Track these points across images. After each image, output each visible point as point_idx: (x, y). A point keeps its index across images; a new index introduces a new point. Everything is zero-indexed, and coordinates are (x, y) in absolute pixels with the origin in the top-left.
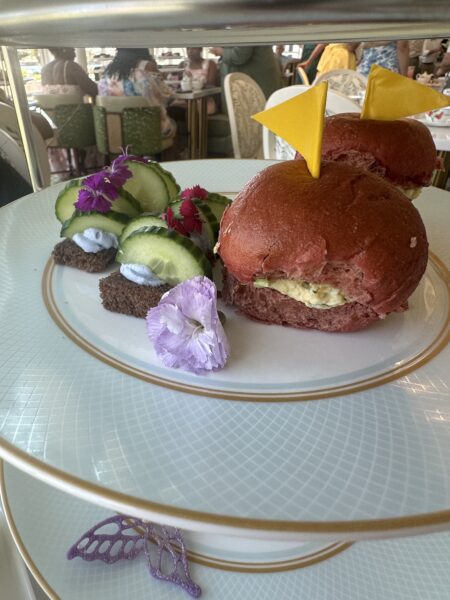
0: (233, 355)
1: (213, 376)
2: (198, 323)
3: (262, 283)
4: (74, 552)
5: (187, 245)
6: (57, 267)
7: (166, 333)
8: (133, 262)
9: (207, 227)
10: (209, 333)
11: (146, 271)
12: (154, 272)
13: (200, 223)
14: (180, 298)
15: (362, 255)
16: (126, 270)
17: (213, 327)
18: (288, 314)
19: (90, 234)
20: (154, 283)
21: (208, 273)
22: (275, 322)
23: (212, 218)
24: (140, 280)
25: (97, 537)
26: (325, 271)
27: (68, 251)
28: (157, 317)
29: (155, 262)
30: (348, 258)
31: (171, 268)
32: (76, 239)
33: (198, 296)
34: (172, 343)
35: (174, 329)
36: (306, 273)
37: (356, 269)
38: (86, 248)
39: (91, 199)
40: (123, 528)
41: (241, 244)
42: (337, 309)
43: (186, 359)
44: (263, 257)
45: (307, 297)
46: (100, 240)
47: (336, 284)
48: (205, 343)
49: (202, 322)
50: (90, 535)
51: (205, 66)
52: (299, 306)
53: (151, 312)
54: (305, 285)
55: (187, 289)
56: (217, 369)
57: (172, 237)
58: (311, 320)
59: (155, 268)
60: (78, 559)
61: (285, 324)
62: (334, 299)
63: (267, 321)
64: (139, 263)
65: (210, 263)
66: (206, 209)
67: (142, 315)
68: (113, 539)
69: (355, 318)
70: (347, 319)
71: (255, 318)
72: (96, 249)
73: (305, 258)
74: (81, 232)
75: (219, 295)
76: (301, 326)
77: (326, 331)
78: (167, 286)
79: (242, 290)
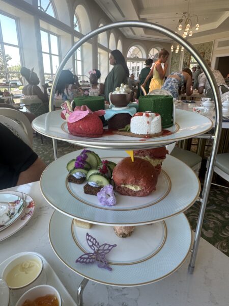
0: (117, 202)
1: (113, 207)
2: (109, 195)
3: (123, 186)
4: (77, 261)
5: (105, 177)
6: (69, 183)
7: (102, 198)
8: (92, 181)
9: (109, 171)
10: (112, 197)
11: (95, 183)
12: (97, 184)
13: (107, 170)
14: (105, 189)
15: (142, 179)
16: (90, 183)
17: (112, 196)
18: (130, 193)
19: (78, 174)
20: (97, 186)
21: (110, 183)
22: (127, 195)
23: (110, 169)
24: (94, 186)
25: (83, 258)
26: (135, 182)
27: (72, 178)
28: (100, 194)
29: (98, 181)
30: (139, 180)
31: (101, 183)
32: (74, 175)
33: (109, 189)
34: (104, 200)
35: (104, 197)
36: (131, 183)
37: (141, 182)
38: (77, 177)
39: (79, 165)
40: (89, 256)
41: (118, 176)
42: (140, 191)
43: (107, 203)
44: (122, 180)
45: (133, 188)
46: (81, 175)
47: (139, 185)
48: (111, 199)
49: (110, 194)
50: (81, 257)
51: (98, 87)
52: (132, 191)
53: (98, 194)
54: (132, 186)
55: (106, 187)
56: (114, 205)
57: (102, 175)
58: (135, 194)
59: (97, 183)
60: (78, 263)
61: (129, 195)
62: (139, 189)
63: (125, 195)
64: (94, 182)
65: (111, 181)
66: (109, 167)
67: (96, 195)
68: (87, 258)
69: (144, 193)
70: (142, 193)
71: (122, 194)
72: (80, 178)
73: (131, 180)
74: (75, 173)
75: (113, 189)
76: (133, 195)
77: (139, 196)
78: (101, 187)
79: (119, 187)
